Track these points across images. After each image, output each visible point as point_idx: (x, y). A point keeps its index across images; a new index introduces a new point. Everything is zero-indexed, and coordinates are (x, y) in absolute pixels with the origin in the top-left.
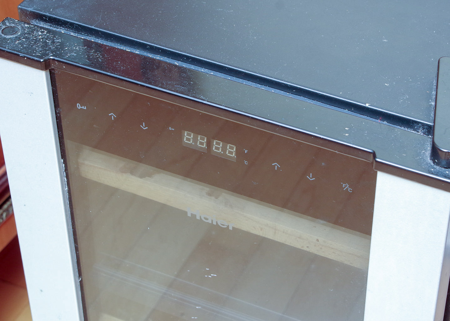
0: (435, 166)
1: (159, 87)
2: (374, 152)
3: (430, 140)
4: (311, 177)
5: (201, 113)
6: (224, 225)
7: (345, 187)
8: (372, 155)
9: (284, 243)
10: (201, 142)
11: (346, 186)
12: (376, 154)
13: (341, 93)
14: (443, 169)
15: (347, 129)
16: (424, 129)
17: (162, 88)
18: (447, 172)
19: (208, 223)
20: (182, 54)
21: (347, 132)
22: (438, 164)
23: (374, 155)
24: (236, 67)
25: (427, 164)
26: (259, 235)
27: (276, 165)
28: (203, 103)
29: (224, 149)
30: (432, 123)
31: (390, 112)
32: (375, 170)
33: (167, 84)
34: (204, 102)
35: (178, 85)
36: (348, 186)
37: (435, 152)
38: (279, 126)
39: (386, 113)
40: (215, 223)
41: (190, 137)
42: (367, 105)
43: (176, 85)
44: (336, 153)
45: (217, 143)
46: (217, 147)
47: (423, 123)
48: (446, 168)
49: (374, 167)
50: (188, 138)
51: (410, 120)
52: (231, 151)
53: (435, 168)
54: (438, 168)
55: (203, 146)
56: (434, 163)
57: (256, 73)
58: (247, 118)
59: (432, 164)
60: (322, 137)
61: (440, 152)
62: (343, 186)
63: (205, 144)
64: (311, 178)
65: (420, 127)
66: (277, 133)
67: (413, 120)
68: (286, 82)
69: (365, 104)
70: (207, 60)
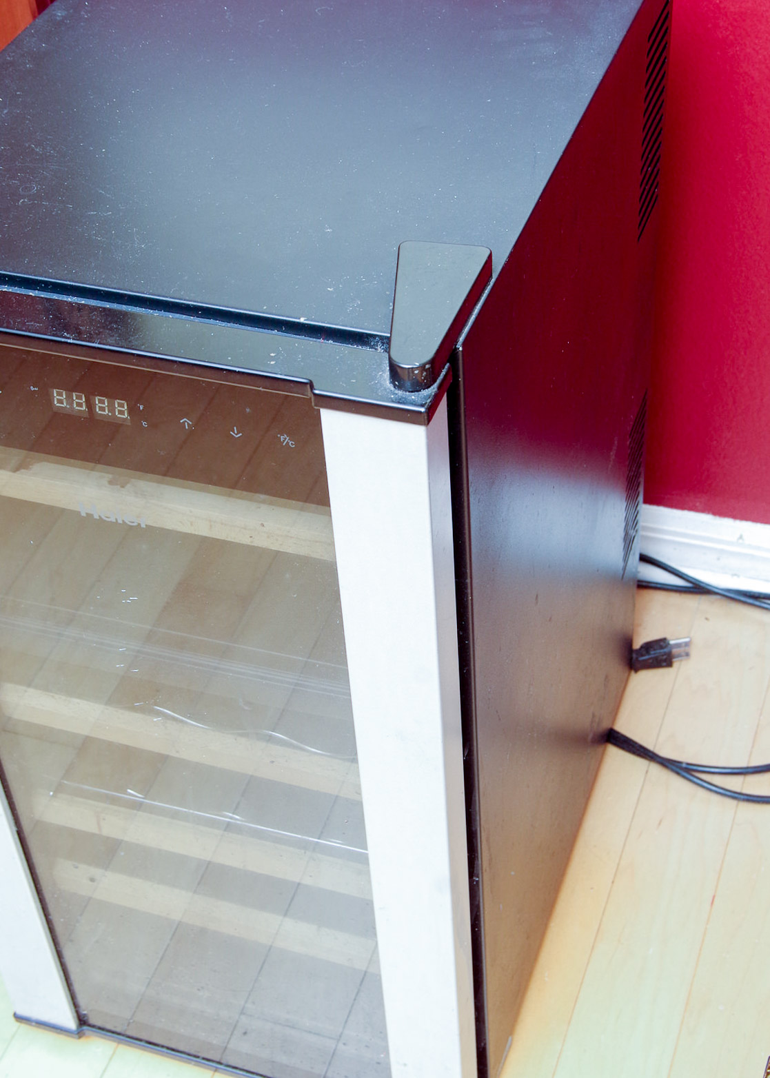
0: (397, 392)
1: (4, 328)
2: (311, 381)
3: (387, 356)
4: (236, 432)
5: (68, 358)
6: (133, 522)
7: (284, 441)
8: (308, 386)
9: (226, 539)
10: (78, 404)
11: (286, 439)
12: (314, 384)
13: (265, 308)
14: (408, 393)
15: (272, 355)
16: (383, 344)
17: (7, 328)
18: (413, 397)
19: (111, 522)
20: (37, 280)
21: (272, 359)
22: (400, 387)
23: (311, 385)
24: (115, 289)
25: (385, 389)
26: (190, 532)
27: (186, 421)
28: (67, 343)
29: (112, 409)
30: (388, 333)
31: (334, 326)
32: (315, 408)
33: (15, 322)
34: (69, 341)
35: (31, 321)
36: (288, 438)
37: (395, 371)
38: (176, 362)
39: (330, 328)
40: (120, 521)
41: (62, 398)
42: (302, 320)
43: (27, 322)
44: (260, 391)
45: (101, 401)
46: (102, 406)
47: (381, 336)
48: (412, 392)
49: (313, 404)
50: (59, 399)
51: (363, 334)
52: (121, 410)
53: (396, 394)
54: (400, 393)
55: (81, 409)
56: (395, 387)
57: (144, 293)
58: (132, 357)
59: (393, 388)
60: (237, 370)
61: (399, 370)
62: (282, 440)
63: (84, 405)
64: (236, 435)
65: (378, 342)
66: (176, 373)
67: (366, 333)
68: (187, 300)
69: (299, 319)
70: (74, 284)
